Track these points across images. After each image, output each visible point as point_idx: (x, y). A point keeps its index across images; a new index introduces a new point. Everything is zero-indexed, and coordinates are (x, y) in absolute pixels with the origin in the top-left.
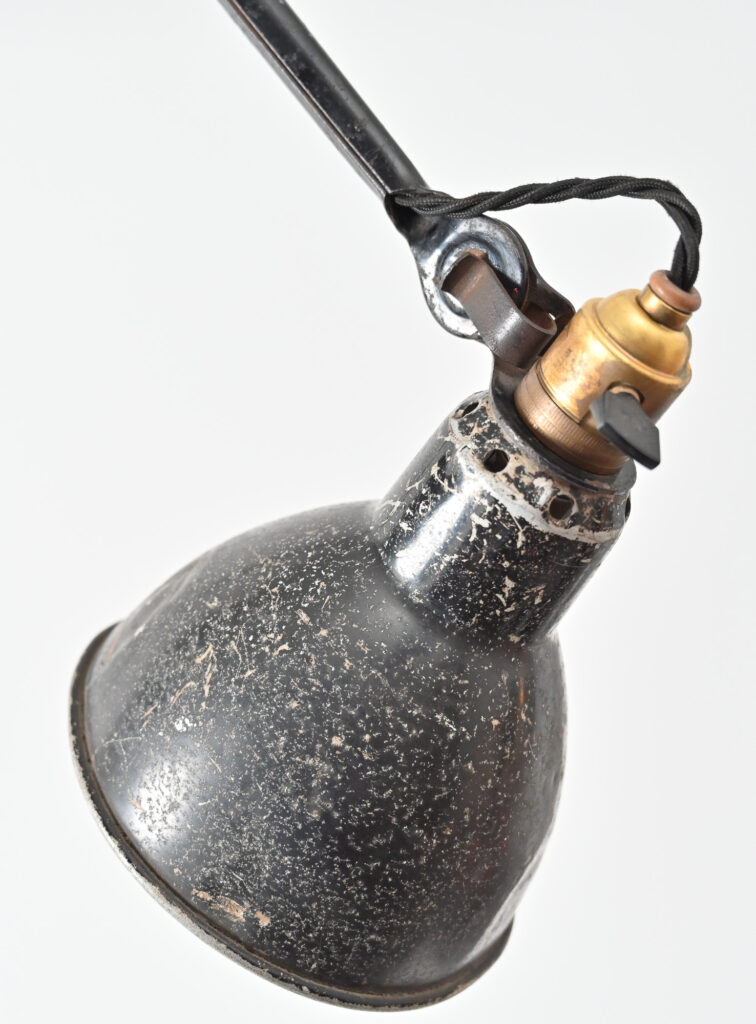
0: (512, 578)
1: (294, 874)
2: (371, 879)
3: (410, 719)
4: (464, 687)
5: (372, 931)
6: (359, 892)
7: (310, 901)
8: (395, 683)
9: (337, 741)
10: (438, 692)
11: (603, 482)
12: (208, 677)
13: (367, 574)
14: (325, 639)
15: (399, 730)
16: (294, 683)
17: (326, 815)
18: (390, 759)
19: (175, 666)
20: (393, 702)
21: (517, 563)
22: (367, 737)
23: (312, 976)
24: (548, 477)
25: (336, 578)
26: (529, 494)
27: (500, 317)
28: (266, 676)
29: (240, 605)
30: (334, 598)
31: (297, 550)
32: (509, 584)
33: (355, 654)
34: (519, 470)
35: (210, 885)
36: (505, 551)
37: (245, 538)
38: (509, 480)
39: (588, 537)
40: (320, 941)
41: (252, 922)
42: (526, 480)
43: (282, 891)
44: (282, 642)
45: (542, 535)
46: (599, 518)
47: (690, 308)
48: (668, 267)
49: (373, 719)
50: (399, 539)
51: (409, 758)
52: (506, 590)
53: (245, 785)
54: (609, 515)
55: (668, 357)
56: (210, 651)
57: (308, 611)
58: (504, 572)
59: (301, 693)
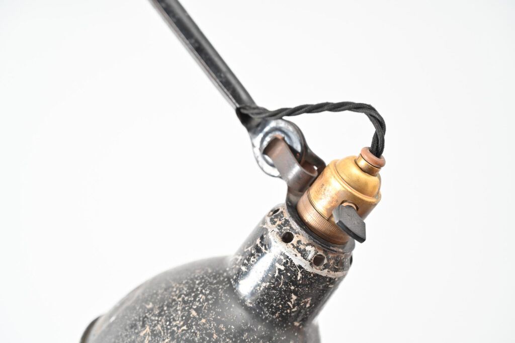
0: (296, 294)
11: (339, 248)
13: (225, 292)
14: (204, 324)
19: (130, 337)
21: (297, 287)
24: (313, 246)
25: (210, 294)
26: (304, 254)
27: (290, 168)
28: (175, 342)
29: (162, 307)
30: (208, 304)
31: (191, 279)
32: (294, 297)
33: (219, 332)
34: (299, 242)
36: (292, 281)
37: (166, 274)
38: (294, 247)
39: (332, 275)
42: (302, 247)
44: (183, 325)
45: (310, 273)
46: (337, 266)
47: (380, 166)
48: (369, 145)
50: (240, 275)
52: (292, 300)
54: (342, 264)
55: (370, 188)
56: (148, 330)
57: (196, 310)
58: (291, 292)
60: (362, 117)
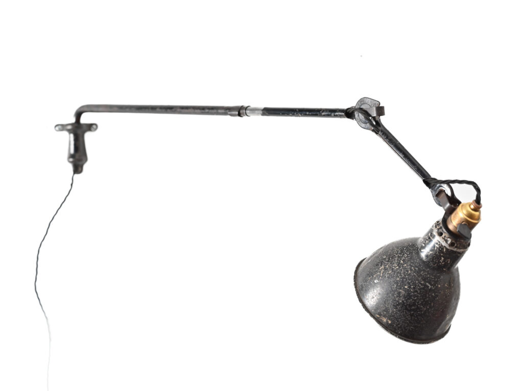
1: (396, 313)
2: (412, 315)
3: (421, 284)
4: (433, 278)
5: (411, 326)
6: (409, 318)
7: (399, 318)
8: (418, 276)
9: (406, 287)
10: (427, 279)
11: (463, 240)
12: (382, 272)
13: (415, 254)
14: (406, 266)
15: (419, 286)
16: (399, 275)
17: (403, 301)
18: (417, 291)
19: (376, 269)
20: (418, 280)
21: (444, 254)
22: (412, 287)
23: (399, 334)
24: (450, 238)
25: (409, 254)
26: (446, 241)
27: (446, 204)
28: (393, 273)
29: (390, 258)
30: (408, 258)
31: (403, 247)
32: (443, 258)
33: (411, 270)
34: (445, 236)
35: (380, 314)
36: (442, 252)
37: (393, 243)
38: (443, 238)
39: (459, 250)
40: (401, 327)
41: (387, 322)
42: (446, 238)
43: (393, 316)
44: (397, 266)
45: (449, 249)
46: (462, 247)
47: (480, 208)
48: (475, 198)
49: (414, 283)
50: (423, 248)
51: (420, 291)
52: (442, 260)
53: (388, 294)
54: (466, 245)
55: (476, 217)
56: (383, 267)
57: (403, 260)
58: (442, 256)
59: (400, 277)
60: (471, 187)
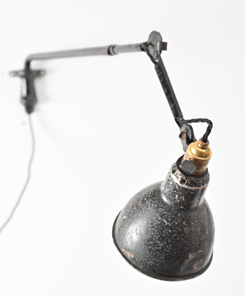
0: (177, 195)
2: (150, 250)
3: (158, 220)
4: (170, 215)
5: (151, 261)
6: (148, 252)
7: (140, 253)
8: (156, 213)
9: (145, 223)
10: (164, 215)
11: (192, 177)
14: (147, 203)
15: (156, 222)
18: (154, 227)
20: (156, 216)
21: (177, 191)
22: (150, 222)
24: (181, 175)
26: (178, 178)
28: (137, 209)
33: (151, 206)
34: (177, 174)
36: (175, 189)
38: (175, 175)
40: (141, 262)
41: (131, 256)
42: (178, 176)
43: (135, 250)
44: (141, 203)
45: (180, 186)
46: (192, 184)
49: (151, 219)
51: (157, 227)
52: (176, 197)
56: (132, 204)
58: (176, 193)
59: (141, 213)
